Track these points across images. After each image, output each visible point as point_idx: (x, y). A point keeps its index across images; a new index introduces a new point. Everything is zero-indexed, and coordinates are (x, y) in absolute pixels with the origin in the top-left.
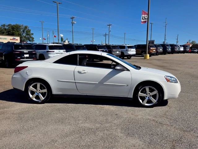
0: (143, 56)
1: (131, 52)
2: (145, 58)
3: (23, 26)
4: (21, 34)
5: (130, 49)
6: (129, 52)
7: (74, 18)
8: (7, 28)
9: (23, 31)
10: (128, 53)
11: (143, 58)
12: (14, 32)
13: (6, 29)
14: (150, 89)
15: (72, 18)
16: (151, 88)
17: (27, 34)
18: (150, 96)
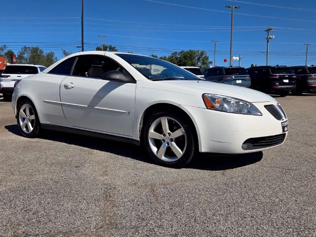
3: (198, 52)
4: (195, 63)
7: (271, 29)
8: (179, 56)
9: (199, 59)
12: (186, 61)
13: (177, 59)
14: (170, 122)
15: (268, 31)
16: (173, 121)
17: (203, 63)
18: (172, 140)
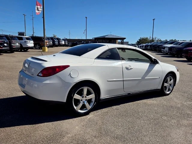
0: (42, 49)
1: (30, 44)
2: (44, 51)
5: (28, 41)
6: (28, 43)
10: (27, 45)
11: (42, 50)
